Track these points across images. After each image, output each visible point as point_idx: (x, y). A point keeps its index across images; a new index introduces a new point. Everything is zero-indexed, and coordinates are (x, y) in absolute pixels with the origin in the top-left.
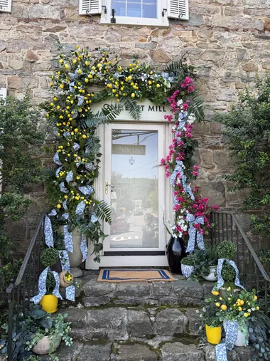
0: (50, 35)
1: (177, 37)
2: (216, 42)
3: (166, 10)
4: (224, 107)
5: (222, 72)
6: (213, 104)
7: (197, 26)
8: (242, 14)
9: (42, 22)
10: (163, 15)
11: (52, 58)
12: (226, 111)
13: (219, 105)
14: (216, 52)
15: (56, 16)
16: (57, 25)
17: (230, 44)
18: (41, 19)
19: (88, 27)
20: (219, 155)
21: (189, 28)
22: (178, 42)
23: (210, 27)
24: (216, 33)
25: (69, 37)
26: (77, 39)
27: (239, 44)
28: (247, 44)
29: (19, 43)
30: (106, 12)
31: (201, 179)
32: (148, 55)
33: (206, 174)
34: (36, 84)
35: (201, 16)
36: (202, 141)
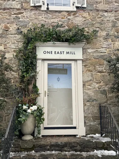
0: (16, 16)
1: (81, 16)
2: (101, 18)
3: (75, 2)
4: (106, 51)
5: (104, 33)
6: (100, 50)
7: (90, 10)
8: (114, 3)
9: (12, 10)
10: (73, 5)
11: (17, 28)
12: (107, 53)
13: (103, 50)
14: (101, 23)
15: (19, 6)
16: (19, 11)
17: (108, 18)
18: (11, 8)
19: (35, 12)
20: (103, 76)
21: (87, 11)
22: (81, 18)
23: (98, 10)
24: (101, 13)
25: (25, 17)
26: (29, 18)
27: (113, 18)
28: (117, 18)
30: (44, 4)
31: (94, 88)
32: (66, 26)
33: (97, 86)
34: (9, 41)
35: (93, 5)
36: (95, 69)
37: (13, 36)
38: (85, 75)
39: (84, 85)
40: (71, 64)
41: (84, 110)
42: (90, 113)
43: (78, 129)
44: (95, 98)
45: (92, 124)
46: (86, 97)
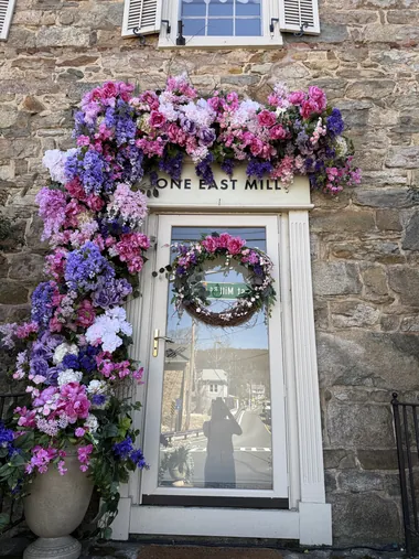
0: (69, 71)
1: (300, 62)
2: (376, 66)
3: (277, 20)
4: (403, 180)
5: (392, 117)
6: (378, 174)
7: (335, 44)
9: (57, 52)
10: (272, 29)
11: (68, 106)
12: (407, 187)
13: (394, 176)
14: (377, 82)
15: (83, 40)
16: (82, 54)
17: (403, 68)
18: (56, 48)
19: (136, 56)
20: (401, 274)
21: (321, 46)
22: (301, 70)
23: (362, 44)
24: (373, 53)
25: (101, 71)
26: (114, 74)
29: (13, 86)
30: (168, 31)
31: (365, 325)
32: (245, 94)
33: (376, 314)
34: (35, 149)
35: (343, 27)
36: (362, 247)
37: (51, 132)
38: (324, 269)
39: (319, 312)
40: (264, 227)
41: (322, 420)
42: (348, 438)
43: (297, 510)
44: (370, 368)
45: (360, 487)
46: (330, 362)
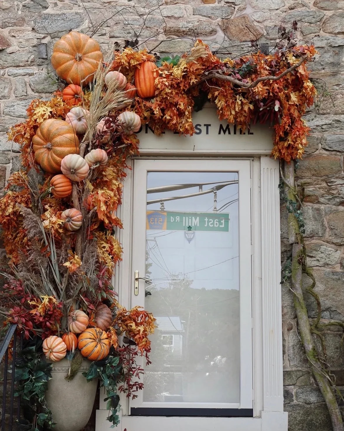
32: (218, 29)
33: (337, 256)
34: (6, 91)
36: (328, 193)
37: (21, 71)
40: (238, 172)
41: (284, 346)
43: (260, 417)
44: (329, 303)
45: (313, 399)
